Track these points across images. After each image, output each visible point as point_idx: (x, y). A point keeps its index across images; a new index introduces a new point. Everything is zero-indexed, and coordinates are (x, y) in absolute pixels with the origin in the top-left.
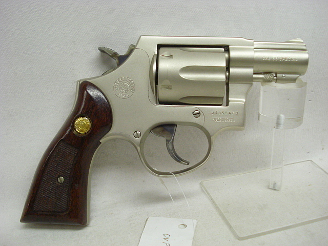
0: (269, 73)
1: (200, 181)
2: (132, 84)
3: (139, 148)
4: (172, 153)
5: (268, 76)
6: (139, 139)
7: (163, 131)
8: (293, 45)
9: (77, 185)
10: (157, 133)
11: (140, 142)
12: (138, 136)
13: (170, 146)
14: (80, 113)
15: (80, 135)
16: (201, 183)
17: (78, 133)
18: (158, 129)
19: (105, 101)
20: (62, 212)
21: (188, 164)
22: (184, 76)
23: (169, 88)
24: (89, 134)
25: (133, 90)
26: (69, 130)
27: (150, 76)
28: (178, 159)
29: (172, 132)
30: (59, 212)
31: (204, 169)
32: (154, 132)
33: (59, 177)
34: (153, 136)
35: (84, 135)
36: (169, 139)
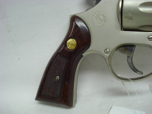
1: (150, 84)
2: (105, 16)
3: (107, 61)
4: (131, 66)
6: (108, 55)
7: (126, 50)
9: (67, 83)
10: (121, 51)
11: (109, 57)
12: (107, 53)
13: (130, 61)
14: (70, 36)
15: (70, 51)
16: (150, 85)
17: (69, 49)
18: (122, 49)
19: (86, 28)
20: (57, 98)
21: (142, 74)
22: (142, 9)
23: (131, 18)
24: (75, 50)
25: (105, 21)
26: (63, 47)
27: (117, 11)
28: (135, 70)
29: (132, 51)
30: (55, 98)
32: (119, 50)
33: (56, 76)
34: (118, 53)
35: (72, 51)
36: (129, 55)
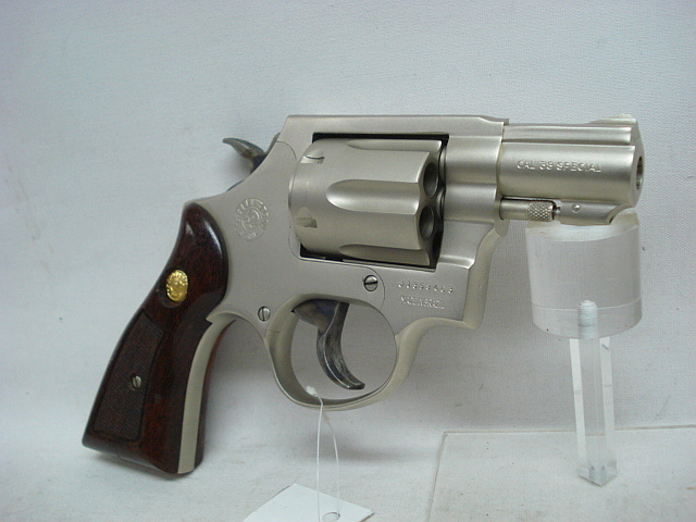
0: (546, 199)
2: (265, 212)
5: (537, 207)
6: (265, 324)
7: (315, 311)
8: (606, 132)
9: (158, 397)
12: (265, 318)
15: (172, 304)
17: (170, 300)
25: (264, 226)
28: (334, 375)
29: (330, 317)
31: (457, 405)
32: (300, 313)
33: (135, 377)
36: (322, 329)
